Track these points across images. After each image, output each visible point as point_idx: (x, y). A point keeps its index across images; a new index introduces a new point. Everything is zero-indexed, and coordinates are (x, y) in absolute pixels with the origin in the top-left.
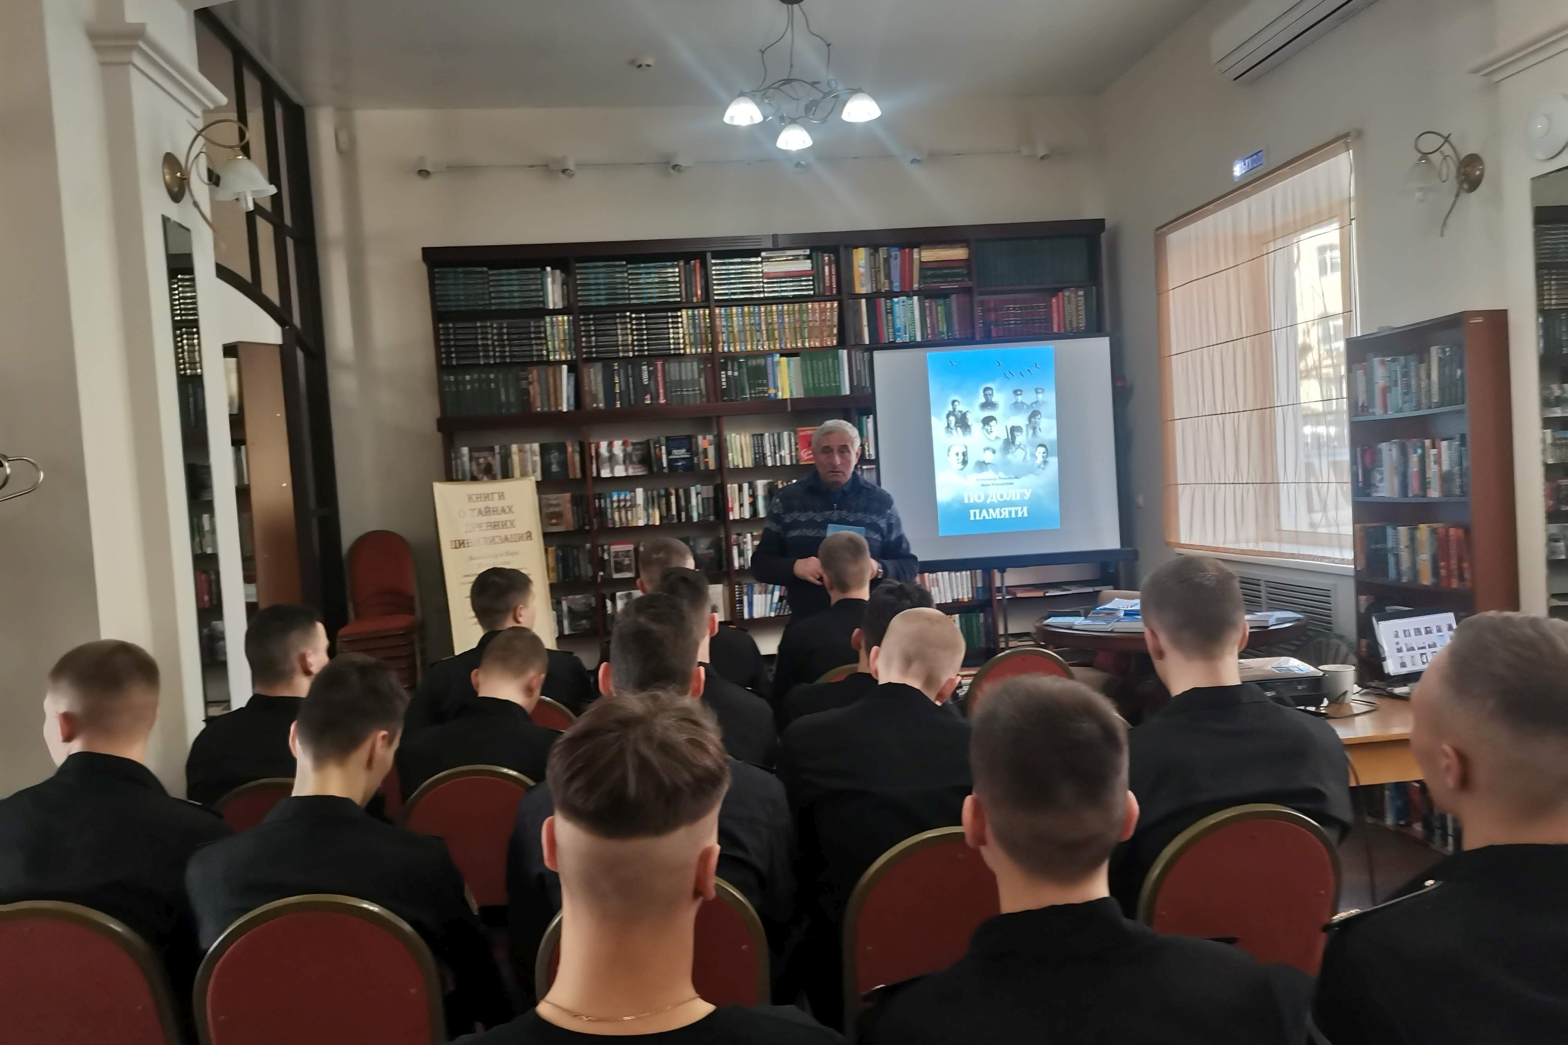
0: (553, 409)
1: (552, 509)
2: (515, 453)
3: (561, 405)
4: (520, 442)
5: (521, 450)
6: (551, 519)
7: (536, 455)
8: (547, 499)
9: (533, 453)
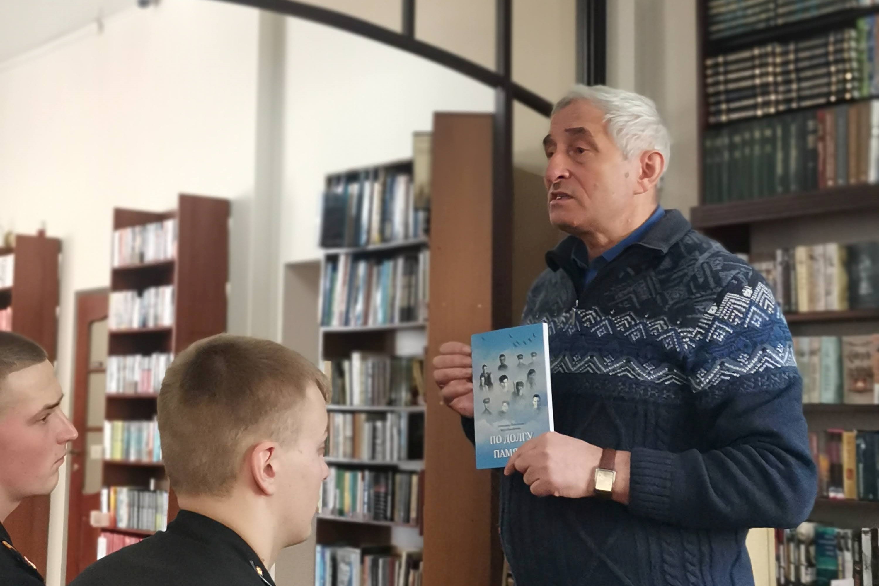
0: (853, 181)
1: (857, 363)
2: (801, 263)
3: (866, 172)
4: (810, 242)
5: (812, 257)
6: (856, 381)
7: (832, 265)
8: (851, 344)
9: (829, 262)
